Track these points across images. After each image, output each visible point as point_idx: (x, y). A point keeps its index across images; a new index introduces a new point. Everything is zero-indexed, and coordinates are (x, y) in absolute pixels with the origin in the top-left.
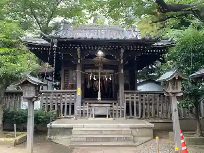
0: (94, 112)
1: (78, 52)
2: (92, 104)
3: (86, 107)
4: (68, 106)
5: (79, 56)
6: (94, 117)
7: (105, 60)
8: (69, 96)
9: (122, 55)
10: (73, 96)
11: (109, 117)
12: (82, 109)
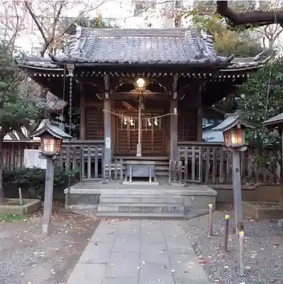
0: (131, 173)
1: (106, 82)
2: (128, 162)
3: (119, 166)
4: (93, 165)
5: (107, 88)
6: (131, 181)
7: (148, 93)
8: (93, 149)
9: (175, 85)
10: (100, 149)
11: (153, 180)
12: (113, 169)
